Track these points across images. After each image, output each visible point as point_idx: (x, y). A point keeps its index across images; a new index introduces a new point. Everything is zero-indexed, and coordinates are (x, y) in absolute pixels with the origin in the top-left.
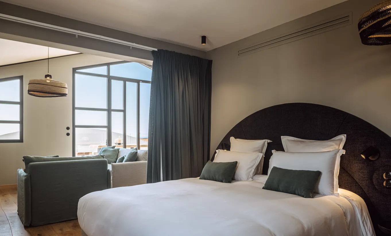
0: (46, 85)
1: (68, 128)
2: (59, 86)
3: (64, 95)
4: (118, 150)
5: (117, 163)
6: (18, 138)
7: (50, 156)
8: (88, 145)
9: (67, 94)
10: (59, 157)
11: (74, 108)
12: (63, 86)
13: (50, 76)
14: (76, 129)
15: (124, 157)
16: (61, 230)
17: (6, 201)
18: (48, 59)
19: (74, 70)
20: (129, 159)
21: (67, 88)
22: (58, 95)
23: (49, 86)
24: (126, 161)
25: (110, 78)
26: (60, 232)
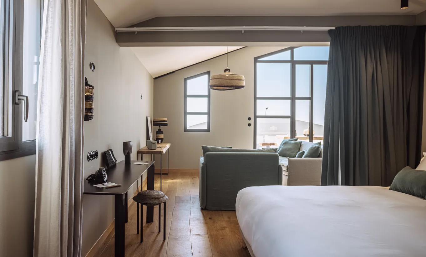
0: (224, 80)
1: (249, 119)
2: (236, 79)
3: (241, 87)
4: (301, 143)
5: (296, 158)
6: (206, 128)
7: (225, 147)
8: (275, 135)
9: (244, 86)
10: (232, 149)
11: (255, 98)
12: (240, 79)
13: (229, 70)
14: (258, 119)
15: (304, 151)
16: (229, 218)
17: (193, 183)
18: (227, 53)
19: (256, 60)
20: (309, 154)
21: (244, 80)
22: (235, 88)
23: (226, 80)
24: (306, 157)
25: (294, 63)
26: (228, 219)
